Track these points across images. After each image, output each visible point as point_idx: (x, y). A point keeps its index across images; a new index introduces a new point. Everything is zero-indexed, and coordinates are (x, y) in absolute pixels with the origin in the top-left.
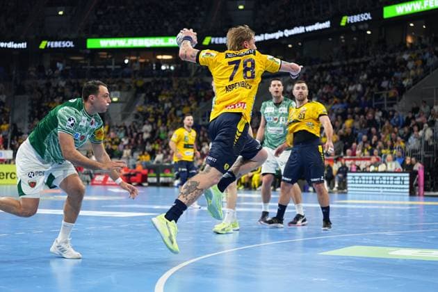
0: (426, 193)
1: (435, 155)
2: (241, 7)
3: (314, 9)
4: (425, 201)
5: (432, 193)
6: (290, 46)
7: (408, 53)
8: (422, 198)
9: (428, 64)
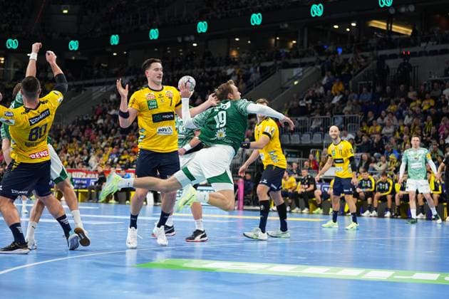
0: (246, 207)
1: (256, 170)
2: (65, 12)
3: (140, 18)
4: (244, 214)
5: (252, 208)
6: (115, 54)
7: (232, 68)
8: (241, 212)
9: (251, 80)
